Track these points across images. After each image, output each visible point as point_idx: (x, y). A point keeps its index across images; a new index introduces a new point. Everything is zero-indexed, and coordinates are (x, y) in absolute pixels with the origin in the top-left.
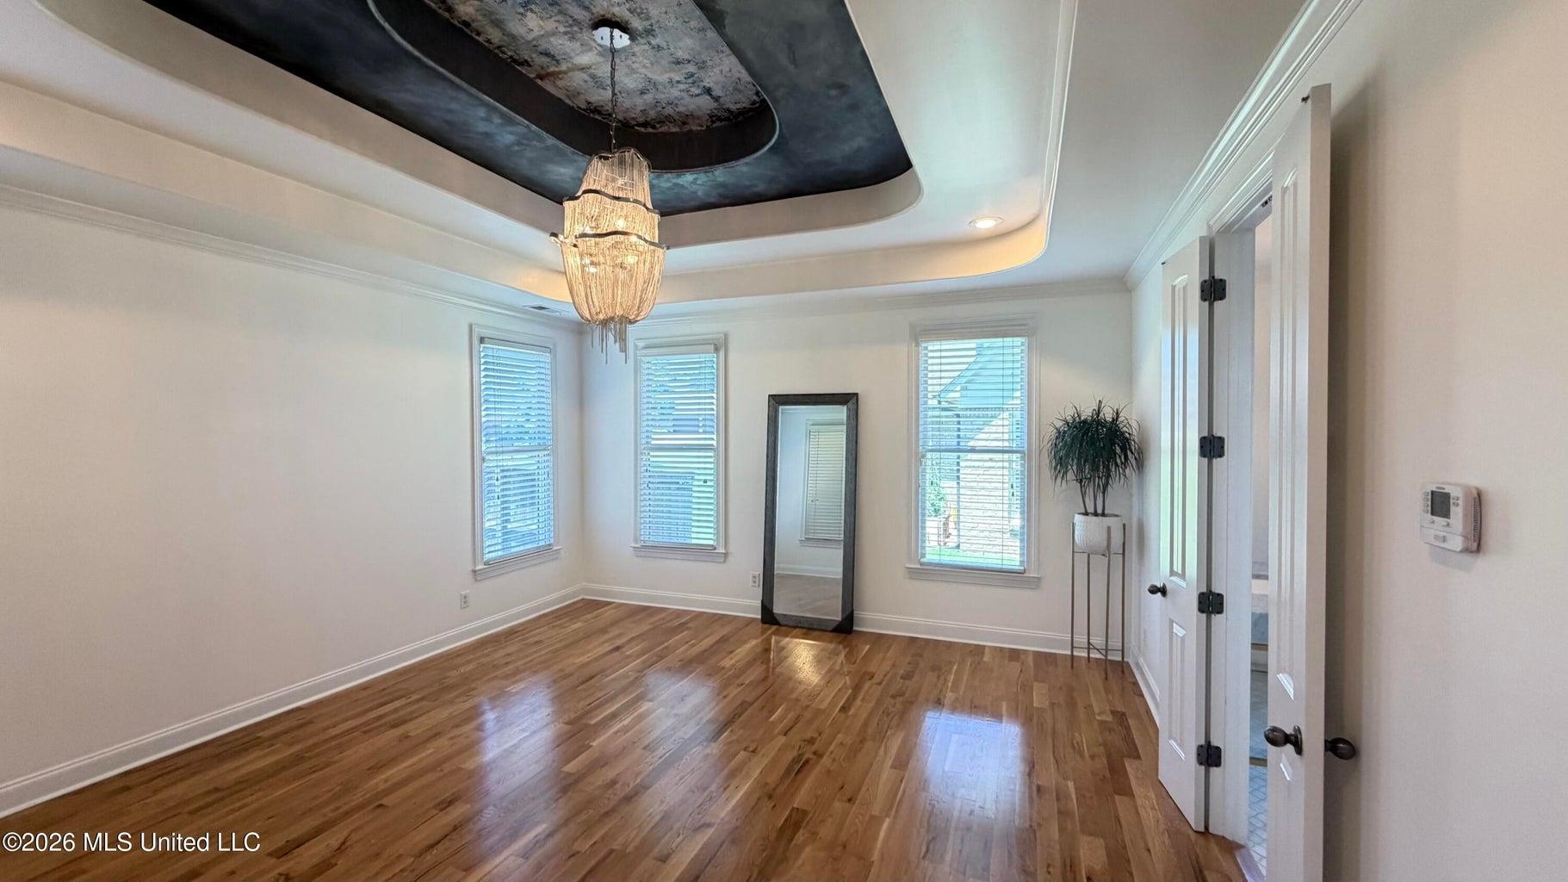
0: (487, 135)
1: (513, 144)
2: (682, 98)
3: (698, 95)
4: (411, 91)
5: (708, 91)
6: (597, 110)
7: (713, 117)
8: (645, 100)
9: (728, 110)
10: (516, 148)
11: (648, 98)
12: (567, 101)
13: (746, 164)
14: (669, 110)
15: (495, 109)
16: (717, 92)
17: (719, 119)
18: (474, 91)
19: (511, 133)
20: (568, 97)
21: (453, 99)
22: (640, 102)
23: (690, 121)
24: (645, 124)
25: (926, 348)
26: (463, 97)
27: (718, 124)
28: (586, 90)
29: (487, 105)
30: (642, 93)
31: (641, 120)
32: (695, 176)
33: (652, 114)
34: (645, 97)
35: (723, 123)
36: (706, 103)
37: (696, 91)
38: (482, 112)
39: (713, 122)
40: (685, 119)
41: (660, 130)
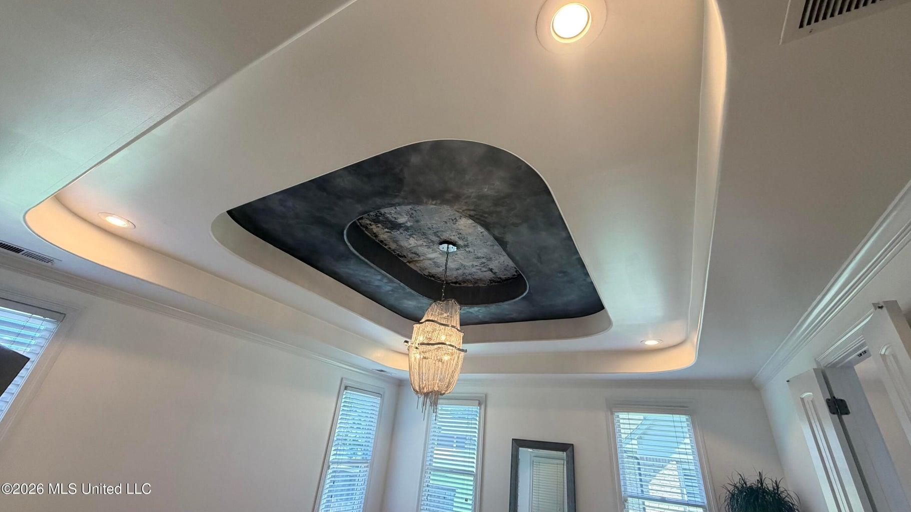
0: (378, 286)
1: (389, 291)
2: (477, 273)
3: (485, 271)
4: (350, 269)
5: (491, 270)
6: (433, 276)
7: (491, 281)
8: (458, 273)
9: (500, 278)
10: (390, 292)
11: (460, 272)
12: (419, 272)
13: (509, 304)
14: (469, 277)
15: (386, 276)
16: (496, 270)
17: (494, 282)
18: (378, 269)
19: (390, 286)
20: (420, 270)
21: (367, 272)
22: (455, 273)
23: (479, 282)
24: (456, 283)
25: (618, 416)
26: (373, 271)
27: (494, 284)
28: (430, 268)
29: (383, 275)
30: (457, 269)
31: (454, 281)
32: (479, 308)
33: (461, 278)
34: (459, 271)
35: (496, 284)
36: (489, 275)
37: (484, 269)
38: (379, 277)
39: (491, 283)
40: (476, 281)
41: (462, 285)
